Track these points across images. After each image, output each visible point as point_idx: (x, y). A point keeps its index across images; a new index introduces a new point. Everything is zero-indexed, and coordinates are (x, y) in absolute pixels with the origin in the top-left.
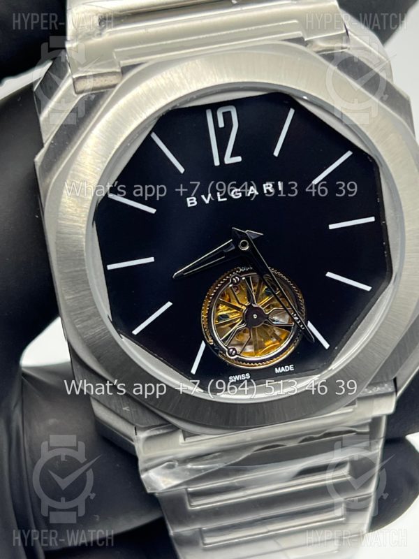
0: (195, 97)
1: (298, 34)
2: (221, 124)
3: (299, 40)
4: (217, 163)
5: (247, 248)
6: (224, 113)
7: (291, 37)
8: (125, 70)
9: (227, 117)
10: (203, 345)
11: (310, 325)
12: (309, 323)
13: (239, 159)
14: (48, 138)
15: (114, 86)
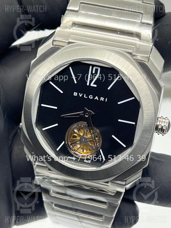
0: (85, 60)
1: (131, 51)
2: (94, 72)
3: (130, 54)
4: (88, 84)
5: (87, 116)
6: (96, 69)
7: (128, 52)
8: (69, 43)
9: (97, 70)
10: (63, 143)
11: (101, 150)
12: (101, 149)
13: (95, 86)
14: (38, 55)
15: (63, 47)
